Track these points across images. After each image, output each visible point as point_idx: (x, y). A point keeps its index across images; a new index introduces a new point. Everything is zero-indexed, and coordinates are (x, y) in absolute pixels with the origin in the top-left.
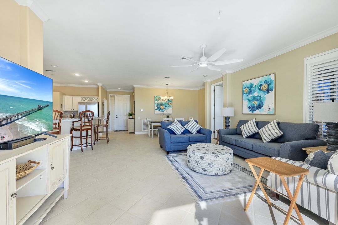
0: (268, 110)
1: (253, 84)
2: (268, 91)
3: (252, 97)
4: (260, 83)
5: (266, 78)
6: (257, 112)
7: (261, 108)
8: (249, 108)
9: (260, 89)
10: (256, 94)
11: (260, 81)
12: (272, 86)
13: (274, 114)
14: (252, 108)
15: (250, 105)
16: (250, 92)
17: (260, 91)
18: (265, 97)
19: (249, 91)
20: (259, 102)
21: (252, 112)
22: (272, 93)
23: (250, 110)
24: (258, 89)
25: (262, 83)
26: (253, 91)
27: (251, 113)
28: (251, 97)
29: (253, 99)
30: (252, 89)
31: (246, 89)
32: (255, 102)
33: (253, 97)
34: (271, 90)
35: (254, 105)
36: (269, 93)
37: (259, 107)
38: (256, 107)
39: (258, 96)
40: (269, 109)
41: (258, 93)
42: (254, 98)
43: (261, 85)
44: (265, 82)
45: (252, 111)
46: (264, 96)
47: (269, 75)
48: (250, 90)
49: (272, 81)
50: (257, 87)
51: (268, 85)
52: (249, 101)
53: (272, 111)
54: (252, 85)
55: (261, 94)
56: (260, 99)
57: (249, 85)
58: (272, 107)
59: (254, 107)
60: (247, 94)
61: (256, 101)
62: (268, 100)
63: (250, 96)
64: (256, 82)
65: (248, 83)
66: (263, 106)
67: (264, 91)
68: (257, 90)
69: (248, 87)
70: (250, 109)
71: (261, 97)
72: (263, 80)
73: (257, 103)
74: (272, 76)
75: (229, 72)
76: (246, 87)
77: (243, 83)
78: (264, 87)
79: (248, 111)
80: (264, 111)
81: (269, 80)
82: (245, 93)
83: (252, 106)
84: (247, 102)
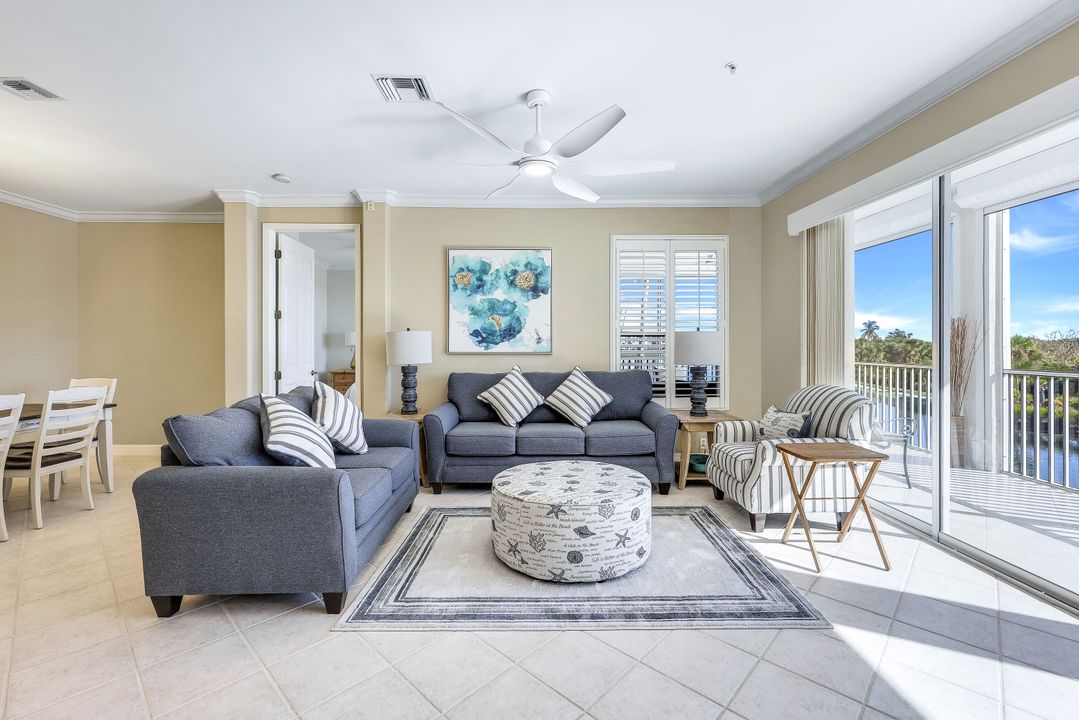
0: (534, 341)
1: (490, 265)
2: (536, 291)
3: (486, 304)
4: (512, 267)
5: (531, 256)
6: (504, 347)
7: (514, 336)
8: (476, 333)
9: (512, 283)
10: (500, 294)
11: (513, 260)
12: (544, 280)
13: (549, 354)
14: (484, 337)
15: (478, 327)
16: (480, 286)
17: (512, 290)
18: (526, 307)
19: (476, 283)
20: (509, 318)
21: (487, 348)
22: (544, 298)
23: (480, 342)
24: (505, 281)
25: (517, 268)
26: (489, 286)
27: (481, 349)
28: (482, 301)
29: (489, 310)
30: (485, 278)
31: (464, 273)
32: (497, 317)
33: (490, 302)
34: (544, 291)
35: (493, 325)
36: (538, 296)
37: (510, 333)
38: (498, 333)
39: (506, 302)
40: (539, 340)
41: (505, 293)
42: (493, 307)
43: (515, 272)
44: (526, 266)
45: (484, 344)
46: (526, 304)
47: (538, 250)
48: (480, 279)
49: (545, 268)
50: (502, 274)
51: (537, 276)
52: (474, 312)
53: (545, 346)
54: (485, 269)
55: (516, 296)
56: (512, 311)
57: (476, 266)
58: (545, 334)
59: (492, 333)
60: (469, 292)
61: (501, 315)
62: (536, 314)
63: (478, 297)
64: (499, 260)
65: (473, 258)
66: (523, 331)
67: (523, 290)
68: (503, 283)
69: (469, 270)
70: (480, 338)
71: (514, 305)
72: (520, 258)
73: (504, 322)
74: (546, 255)
75: (392, 198)
76: (463, 270)
77: (452, 253)
78: (525, 279)
79: (471, 346)
80: (525, 345)
81: (539, 263)
82: (460, 286)
83: (484, 330)
84: (467, 317)
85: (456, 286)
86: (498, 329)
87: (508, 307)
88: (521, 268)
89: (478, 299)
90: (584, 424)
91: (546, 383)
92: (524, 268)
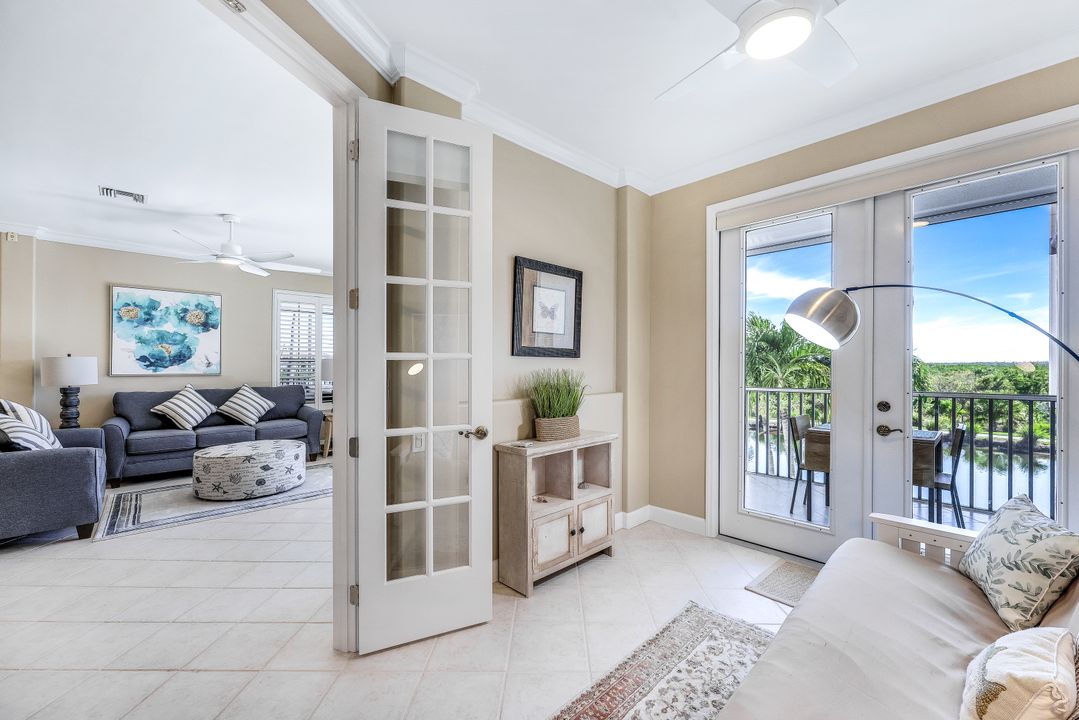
0: (204, 365)
1: (159, 303)
2: (206, 326)
3: (155, 335)
4: (182, 306)
5: (202, 299)
6: (174, 369)
7: (184, 361)
8: (143, 359)
9: (182, 319)
10: (171, 326)
11: (184, 301)
12: (213, 319)
13: (219, 375)
14: (153, 362)
15: (145, 353)
16: (148, 319)
17: (182, 324)
18: (197, 338)
19: (144, 317)
20: (179, 346)
21: (155, 371)
22: (214, 333)
23: (147, 366)
24: (175, 317)
25: (187, 307)
26: (157, 319)
27: (150, 372)
28: (151, 332)
29: (158, 339)
30: (153, 313)
31: (130, 308)
32: (167, 345)
33: (159, 333)
34: (214, 327)
35: (161, 352)
36: (208, 330)
37: (180, 358)
38: (168, 359)
39: (175, 333)
40: (209, 365)
41: (174, 326)
42: (162, 338)
43: (185, 311)
44: (197, 306)
45: (152, 368)
46: (196, 336)
47: (209, 294)
48: (148, 314)
49: (215, 309)
50: (172, 311)
51: (207, 315)
52: (141, 340)
53: (214, 369)
54: (153, 305)
55: (186, 329)
56: (182, 341)
57: (144, 303)
58: (215, 360)
59: (160, 359)
60: (135, 324)
61: (170, 344)
62: (206, 347)
63: (146, 329)
64: (169, 300)
65: (140, 296)
66: (193, 357)
67: (194, 325)
68: (173, 319)
69: (137, 306)
70: (148, 363)
71: (185, 336)
72: (192, 300)
73: (174, 350)
74: (216, 299)
75: (41, 233)
76: (129, 305)
77: (116, 290)
78: (195, 316)
79: (139, 369)
80: (194, 368)
81: (209, 305)
82: (125, 319)
83: (153, 356)
84: (133, 345)
85: (120, 318)
86: (167, 355)
87: (178, 338)
88: (191, 307)
89: (146, 331)
90: (253, 423)
91: (218, 397)
92: (194, 308)
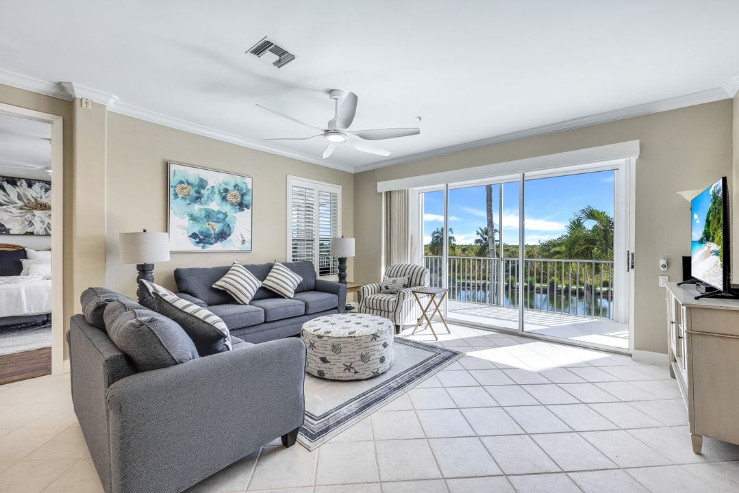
0: (240, 242)
1: (207, 182)
2: (241, 206)
3: (203, 213)
4: (224, 186)
5: (239, 180)
6: (218, 246)
7: (226, 239)
8: (194, 236)
9: (224, 198)
10: (215, 205)
11: (225, 181)
12: (247, 198)
13: (251, 252)
14: (201, 238)
15: (196, 230)
16: (198, 198)
17: (224, 203)
18: (234, 217)
19: (195, 195)
20: (221, 224)
21: (203, 247)
22: (247, 212)
23: (198, 243)
24: (219, 197)
25: (228, 187)
26: (205, 198)
27: (199, 248)
28: (200, 210)
29: (206, 217)
30: (202, 191)
31: (184, 186)
32: (213, 223)
33: (207, 211)
34: (247, 207)
35: (208, 229)
36: (243, 210)
37: (223, 236)
38: (213, 236)
39: (219, 212)
40: (244, 242)
41: (218, 205)
42: (209, 215)
43: (226, 190)
44: (235, 186)
45: (202, 244)
46: (234, 215)
47: (243, 177)
48: (198, 192)
49: (248, 190)
50: (216, 191)
51: (243, 195)
52: (193, 218)
53: (247, 246)
54: (202, 184)
55: (227, 208)
56: (224, 220)
57: (195, 181)
58: (248, 238)
59: (208, 236)
60: (188, 202)
61: (215, 222)
62: (241, 222)
64: (215, 180)
65: (193, 174)
66: (232, 234)
67: (232, 204)
68: (217, 198)
69: (189, 184)
70: (198, 240)
71: (226, 215)
72: (231, 180)
73: (218, 227)
74: (248, 181)
76: (183, 183)
77: (172, 167)
78: (233, 196)
79: (190, 245)
80: (233, 246)
81: (243, 186)
82: (180, 196)
83: (202, 233)
84: (186, 222)
85: (176, 195)
86: (212, 232)
87: (221, 216)
88: (231, 188)
89: (196, 208)
92: (233, 188)
